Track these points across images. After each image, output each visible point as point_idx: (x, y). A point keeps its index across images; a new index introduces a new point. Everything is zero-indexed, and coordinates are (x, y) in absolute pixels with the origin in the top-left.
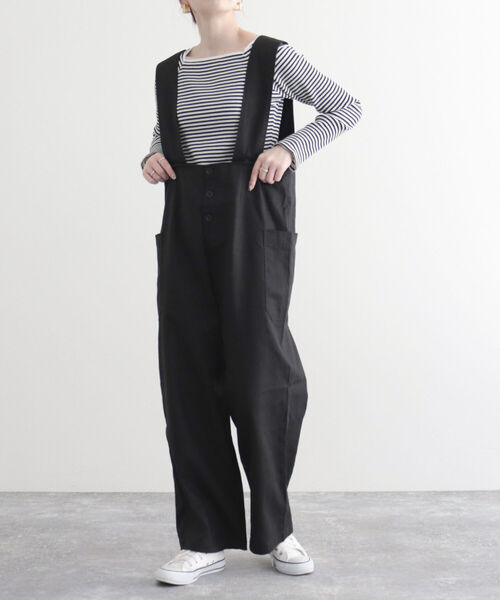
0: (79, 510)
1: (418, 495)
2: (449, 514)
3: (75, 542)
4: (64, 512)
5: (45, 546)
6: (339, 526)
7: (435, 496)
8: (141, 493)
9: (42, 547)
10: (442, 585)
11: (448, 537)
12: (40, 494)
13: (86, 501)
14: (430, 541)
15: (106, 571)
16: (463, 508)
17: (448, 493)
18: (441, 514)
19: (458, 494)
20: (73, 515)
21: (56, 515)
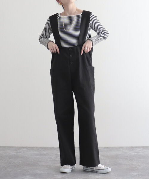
0: (22, 152)
1: (127, 148)
2: (136, 154)
3: (20, 162)
4: (18, 152)
5: (11, 163)
6: (102, 157)
7: (132, 148)
8: (41, 147)
9: (10, 163)
10: (132, 175)
11: (135, 161)
12: (10, 147)
13: (24, 149)
14: (130, 162)
15: (30, 171)
16: (140, 152)
17: (136, 147)
18: (134, 154)
19: (139, 147)
20: (20, 154)
21: (15, 154)
